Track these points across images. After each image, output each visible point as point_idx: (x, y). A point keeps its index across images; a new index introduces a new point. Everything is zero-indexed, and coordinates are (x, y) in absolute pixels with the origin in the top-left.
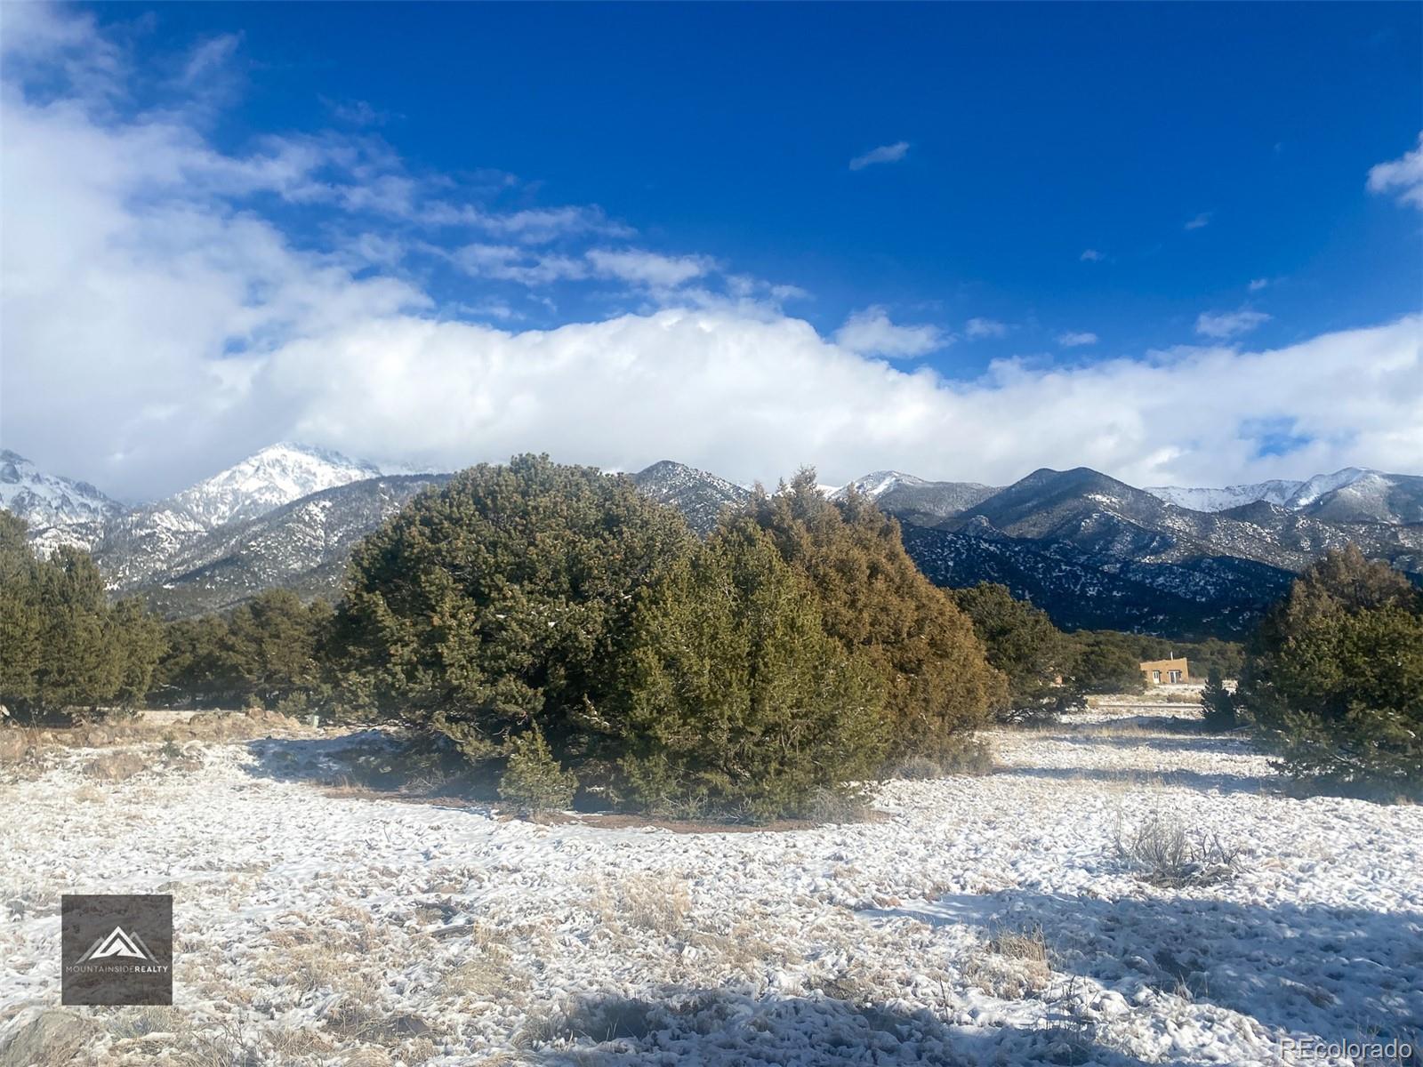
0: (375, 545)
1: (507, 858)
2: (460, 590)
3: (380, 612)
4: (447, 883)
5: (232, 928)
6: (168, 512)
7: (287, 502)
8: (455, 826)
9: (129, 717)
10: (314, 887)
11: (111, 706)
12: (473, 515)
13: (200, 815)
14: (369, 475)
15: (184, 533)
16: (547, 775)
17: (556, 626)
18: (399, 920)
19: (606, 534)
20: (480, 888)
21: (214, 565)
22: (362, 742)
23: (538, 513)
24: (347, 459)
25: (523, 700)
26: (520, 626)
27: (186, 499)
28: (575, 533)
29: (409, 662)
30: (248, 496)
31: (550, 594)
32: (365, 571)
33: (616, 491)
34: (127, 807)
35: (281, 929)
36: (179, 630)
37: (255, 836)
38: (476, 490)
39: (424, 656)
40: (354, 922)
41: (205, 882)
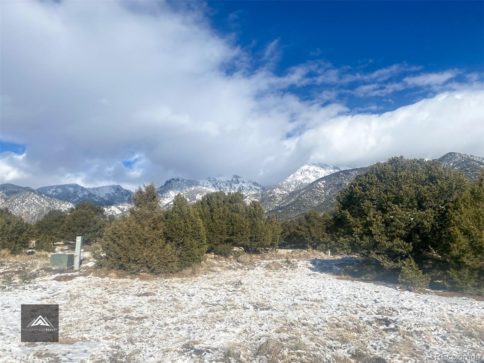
0: (343, 194)
1: (406, 304)
2: (375, 208)
3: (348, 217)
4: (385, 312)
5: (316, 320)
6: (277, 189)
7: (312, 182)
8: (384, 292)
9: (274, 251)
10: (339, 309)
11: (269, 247)
12: (377, 181)
13: (299, 283)
14: (337, 171)
15: (282, 194)
16: (417, 275)
17: (414, 220)
18: (370, 323)
19: (431, 184)
20: (398, 315)
21: (292, 204)
22: (346, 261)
23: (402, 178)
24: (329, 166)
25: (405, 247)
26: (400, 220)
27: (282, 184)
28: (417, 184)
29: (360, 234)
30: (300, 181)
31: (410, 208)
32: (341, 203)
33: (433, 167)
34: (279, 279)
35: (332, 322)
36: (285, 224)
37: (317, 291)
38: (377, 172)
39: (365, 231)
40: (354, 322)
41: (305, 304)
